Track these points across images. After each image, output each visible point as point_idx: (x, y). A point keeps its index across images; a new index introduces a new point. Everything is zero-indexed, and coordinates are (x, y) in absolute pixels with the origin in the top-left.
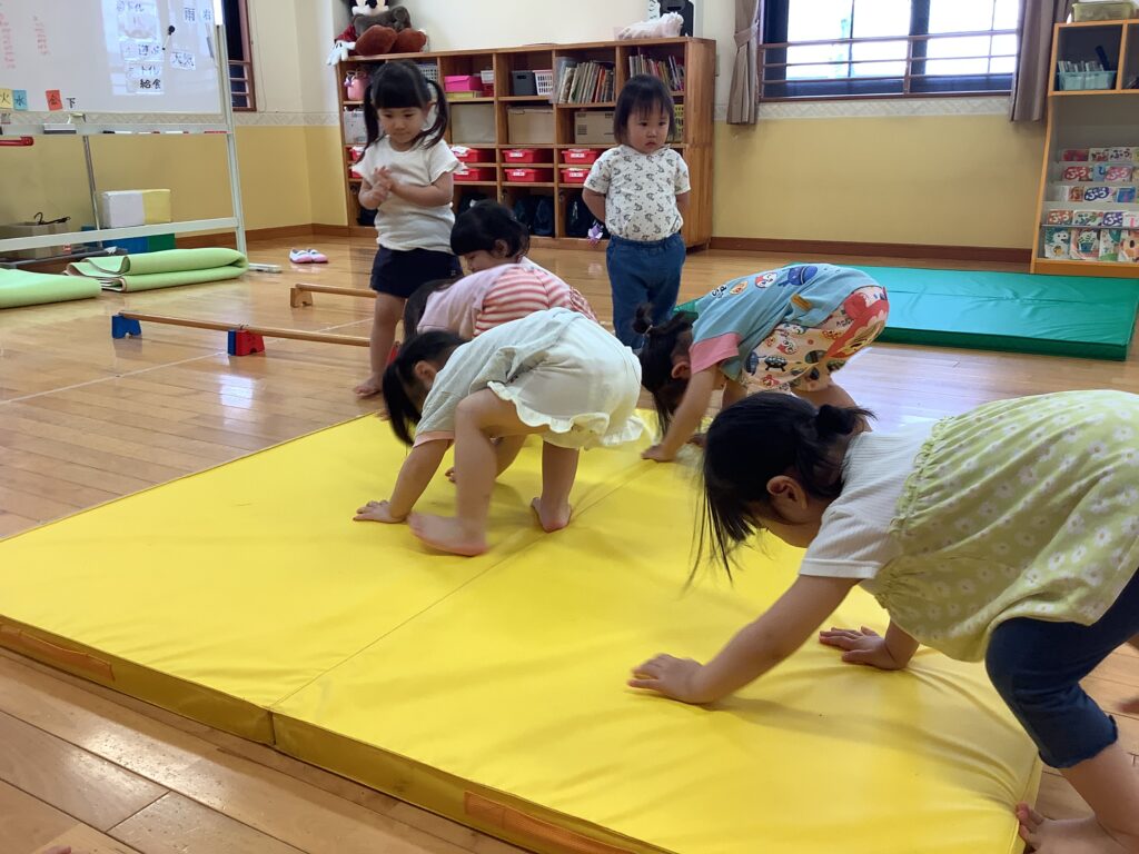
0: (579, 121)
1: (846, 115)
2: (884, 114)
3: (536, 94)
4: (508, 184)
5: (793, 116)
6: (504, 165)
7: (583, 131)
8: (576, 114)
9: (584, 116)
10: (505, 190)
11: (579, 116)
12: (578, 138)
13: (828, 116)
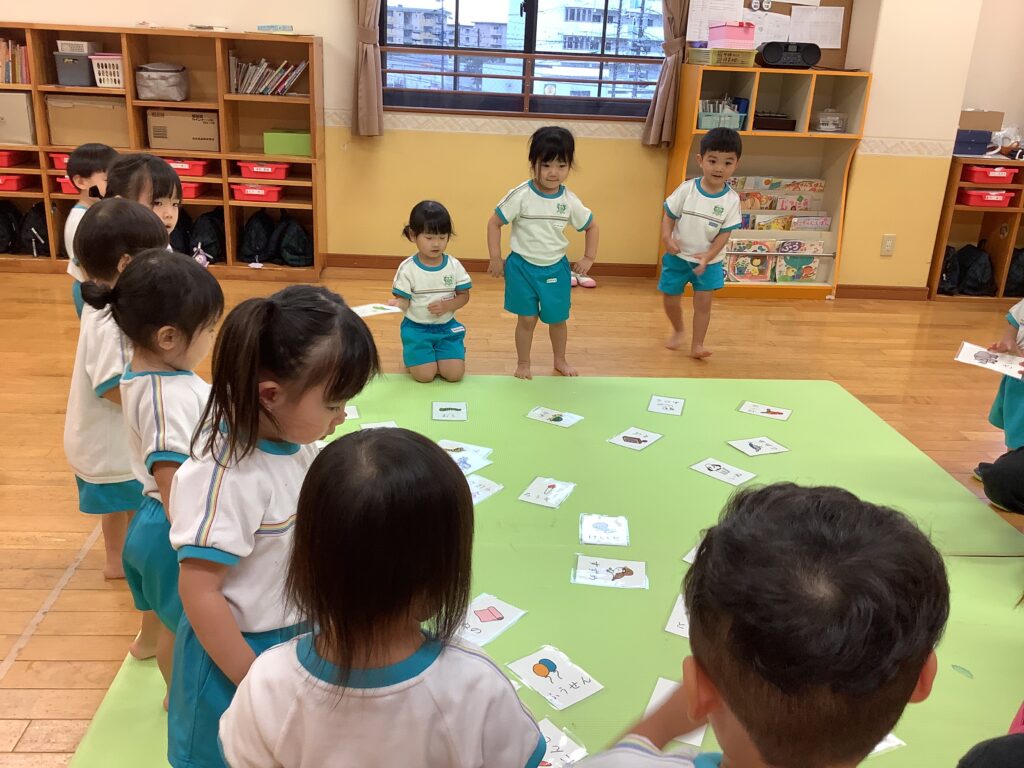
0: (153, 121)
1: (467, 131)
2: (505, 132)
3: (94, 84)
4: (59, 196)
5: (409, 128)
6: (53, 172)
7: (162, 133)
8: (149, 112)
9: (163, 115)
10: (54, 203)
11: (153, 114)
12: (154, 141)
13: (448, 130)
